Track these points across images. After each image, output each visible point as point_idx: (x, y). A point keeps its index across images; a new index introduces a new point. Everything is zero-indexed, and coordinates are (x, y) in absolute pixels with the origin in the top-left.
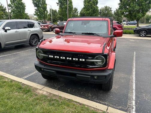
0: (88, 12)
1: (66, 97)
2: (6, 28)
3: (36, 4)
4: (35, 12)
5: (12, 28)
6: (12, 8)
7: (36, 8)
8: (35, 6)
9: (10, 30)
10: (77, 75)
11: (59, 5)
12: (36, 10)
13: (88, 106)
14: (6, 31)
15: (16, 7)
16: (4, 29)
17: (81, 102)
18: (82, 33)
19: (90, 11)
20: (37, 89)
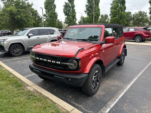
0: (115, 18)
1: (45, 95)
2: (30, 35)
3: (66, 13)
4: (65, 20)
5: (34, 35)
6: (47, 17)
7: (66, 16)
8: (66, 15)
9: (32, 36)
10: (55, 76)
11: (87, 13)
12: (66, 18)
13: (58, 105)
14: (29, 37)
15: (50, 17)
16: (28, 35)
17: (54, 101)
18: (77, 39)
19: (117, 17)
20: (28, 85)
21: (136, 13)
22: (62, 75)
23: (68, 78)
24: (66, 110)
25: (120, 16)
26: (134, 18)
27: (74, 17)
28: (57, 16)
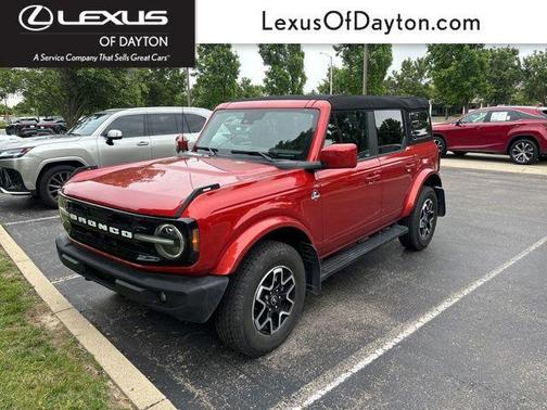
0: (444, 73)
2: (113, 133)
3: (269, 54)
4: (266, 81)
7: (268, 68)
8: (267, 62)
9: (120, 138)
10: (117, 281)
11: (341, 54)
12: (268, 74)
13: (115, 384)
14: (110, 142)
15: (213, 69)
16: (104, 134)
19: (452, 68)
21: (538, 53)
22: (139, 278)
23: (157, 292)
24: (131, 403)
25: (466, 65)
26: (528, 73)
27: (297, 69)
28: (239, 65)
